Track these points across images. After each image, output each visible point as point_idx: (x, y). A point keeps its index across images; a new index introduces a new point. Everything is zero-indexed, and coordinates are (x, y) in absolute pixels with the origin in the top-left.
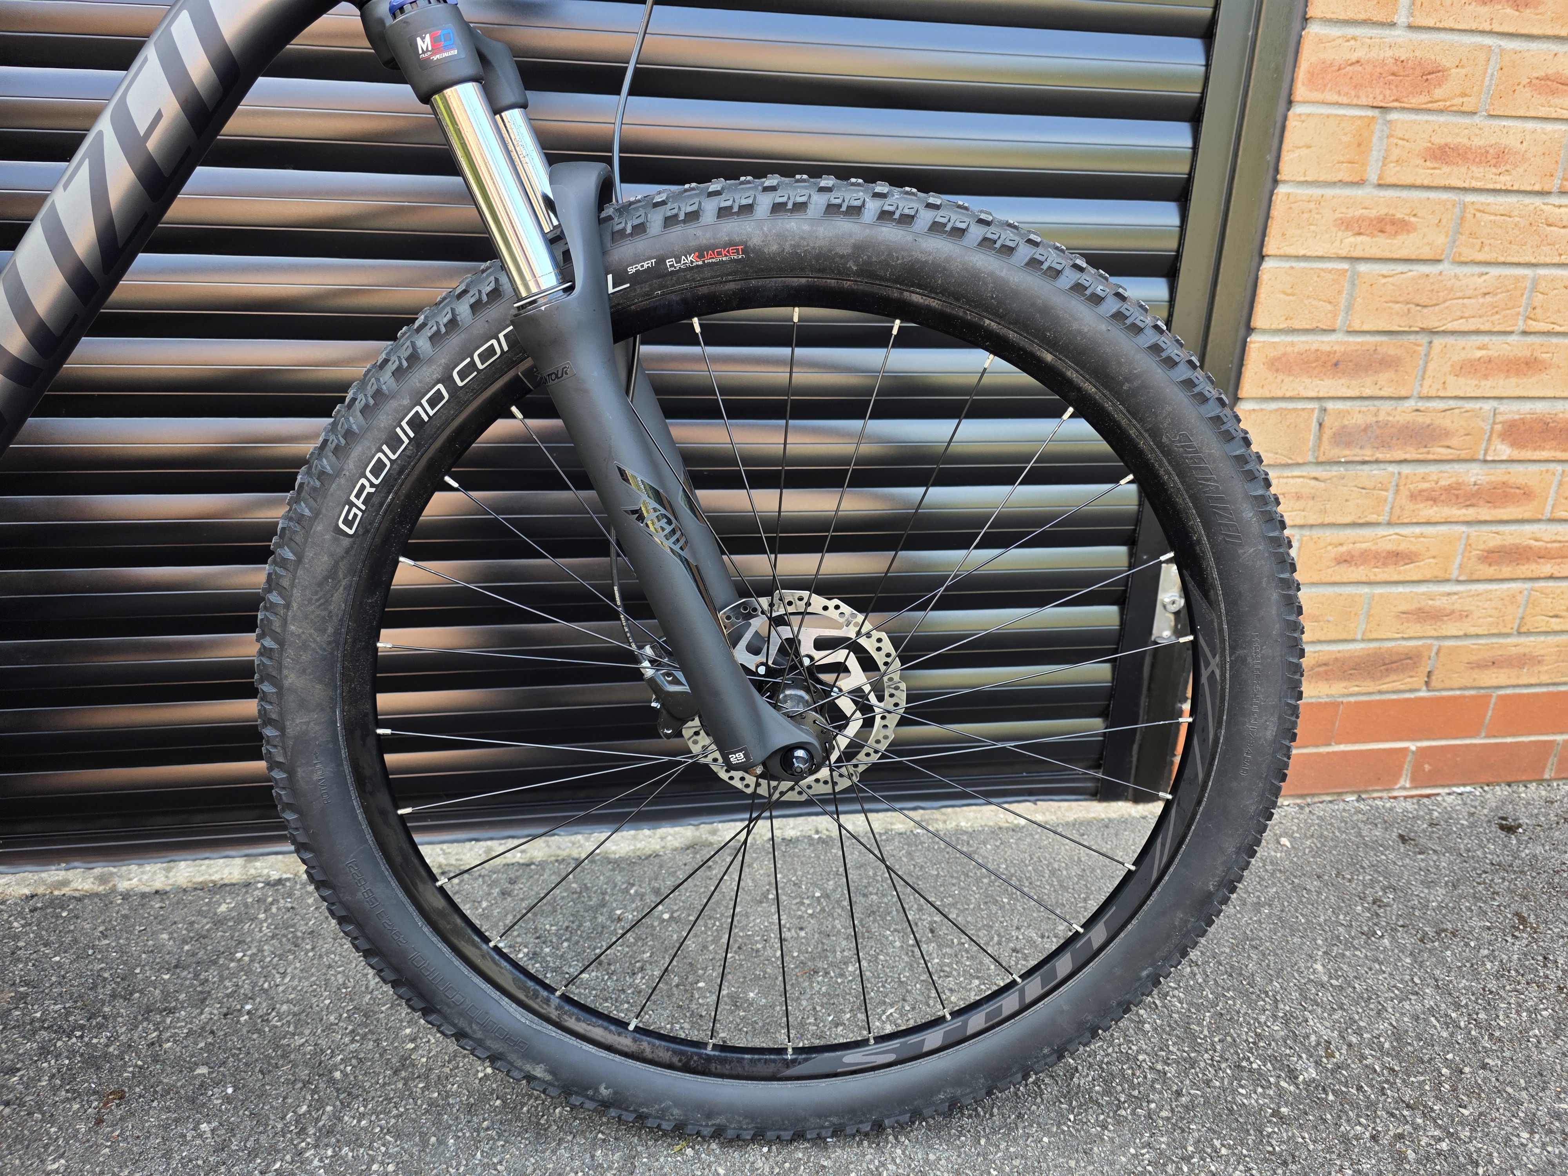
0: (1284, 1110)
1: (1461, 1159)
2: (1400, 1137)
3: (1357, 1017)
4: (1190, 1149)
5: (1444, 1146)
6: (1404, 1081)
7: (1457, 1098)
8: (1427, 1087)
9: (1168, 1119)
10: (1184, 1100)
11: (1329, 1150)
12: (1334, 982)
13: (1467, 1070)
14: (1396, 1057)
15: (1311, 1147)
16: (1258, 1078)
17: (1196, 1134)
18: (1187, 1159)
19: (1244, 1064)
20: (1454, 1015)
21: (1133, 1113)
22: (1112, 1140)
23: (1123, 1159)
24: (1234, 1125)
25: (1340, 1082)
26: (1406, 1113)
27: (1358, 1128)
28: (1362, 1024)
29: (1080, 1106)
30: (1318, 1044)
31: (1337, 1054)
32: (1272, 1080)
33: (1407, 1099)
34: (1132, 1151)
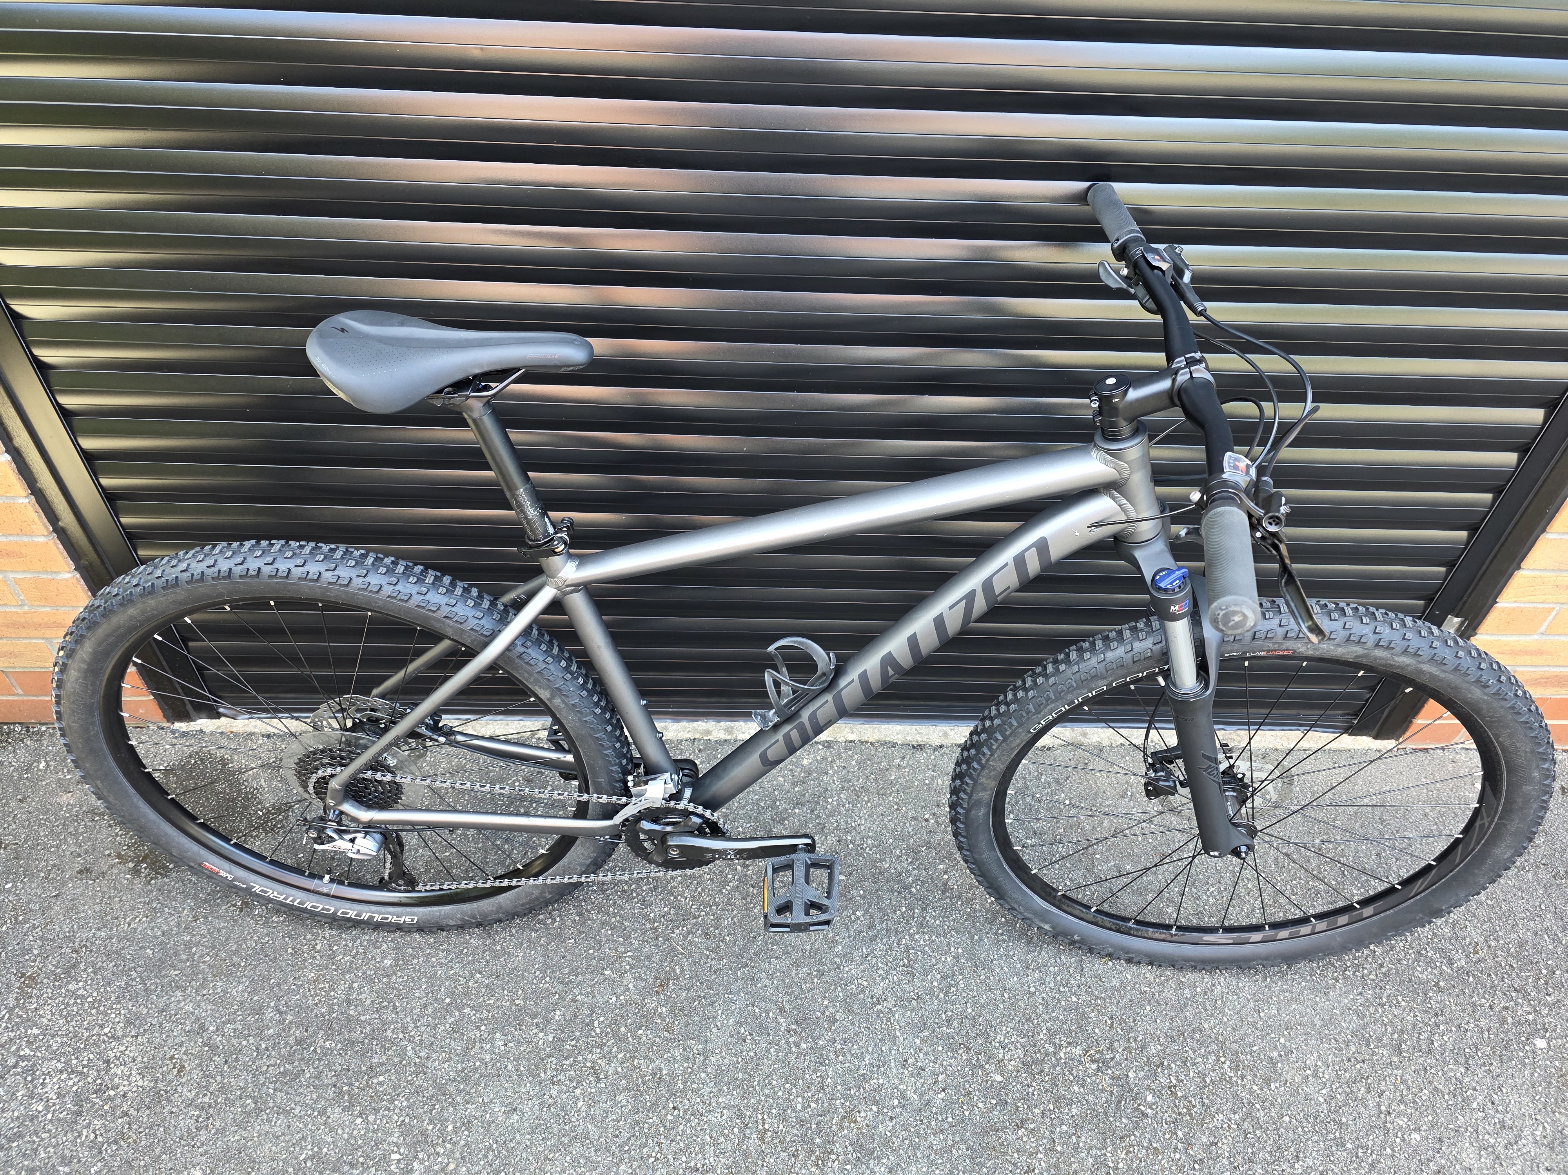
0: (1442, 984)
1: (1539, 1026)
2: (1507, 1008)
3: (1498, 928)
4: (1384, 1000)
5: (1531, 1017)
6: (1517, 974)
7: (1546, 989)
8: (1530, 980)
9: (1373, 980)
10: (1384, 970)
11: (1463, 1011)
12: (1489, 902)
13: (1558, 972)
14: (1517, 958)
15: (1453, 1008)
16: (1430, 962)
17: (1389, 992)
18: (1382, 1005)
19: (1423, 952)
20: (1560, 935)
21: (1354, 974)
22: (1340, 988)
23: (1346, 1001)
24: (1411, 989)
25: (1478, 970)
26: (1513, 995)
27: (1483, 1000)
28: (1500, 933)
29: (1324, 966)
30: (1470, 944)
31: (1480, 952)
32: (1438, 964)
33: (1516, 986)
34: (1352, 997)
